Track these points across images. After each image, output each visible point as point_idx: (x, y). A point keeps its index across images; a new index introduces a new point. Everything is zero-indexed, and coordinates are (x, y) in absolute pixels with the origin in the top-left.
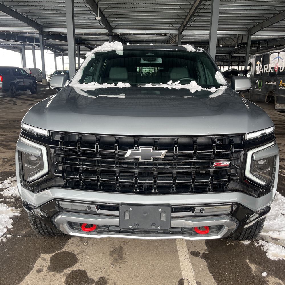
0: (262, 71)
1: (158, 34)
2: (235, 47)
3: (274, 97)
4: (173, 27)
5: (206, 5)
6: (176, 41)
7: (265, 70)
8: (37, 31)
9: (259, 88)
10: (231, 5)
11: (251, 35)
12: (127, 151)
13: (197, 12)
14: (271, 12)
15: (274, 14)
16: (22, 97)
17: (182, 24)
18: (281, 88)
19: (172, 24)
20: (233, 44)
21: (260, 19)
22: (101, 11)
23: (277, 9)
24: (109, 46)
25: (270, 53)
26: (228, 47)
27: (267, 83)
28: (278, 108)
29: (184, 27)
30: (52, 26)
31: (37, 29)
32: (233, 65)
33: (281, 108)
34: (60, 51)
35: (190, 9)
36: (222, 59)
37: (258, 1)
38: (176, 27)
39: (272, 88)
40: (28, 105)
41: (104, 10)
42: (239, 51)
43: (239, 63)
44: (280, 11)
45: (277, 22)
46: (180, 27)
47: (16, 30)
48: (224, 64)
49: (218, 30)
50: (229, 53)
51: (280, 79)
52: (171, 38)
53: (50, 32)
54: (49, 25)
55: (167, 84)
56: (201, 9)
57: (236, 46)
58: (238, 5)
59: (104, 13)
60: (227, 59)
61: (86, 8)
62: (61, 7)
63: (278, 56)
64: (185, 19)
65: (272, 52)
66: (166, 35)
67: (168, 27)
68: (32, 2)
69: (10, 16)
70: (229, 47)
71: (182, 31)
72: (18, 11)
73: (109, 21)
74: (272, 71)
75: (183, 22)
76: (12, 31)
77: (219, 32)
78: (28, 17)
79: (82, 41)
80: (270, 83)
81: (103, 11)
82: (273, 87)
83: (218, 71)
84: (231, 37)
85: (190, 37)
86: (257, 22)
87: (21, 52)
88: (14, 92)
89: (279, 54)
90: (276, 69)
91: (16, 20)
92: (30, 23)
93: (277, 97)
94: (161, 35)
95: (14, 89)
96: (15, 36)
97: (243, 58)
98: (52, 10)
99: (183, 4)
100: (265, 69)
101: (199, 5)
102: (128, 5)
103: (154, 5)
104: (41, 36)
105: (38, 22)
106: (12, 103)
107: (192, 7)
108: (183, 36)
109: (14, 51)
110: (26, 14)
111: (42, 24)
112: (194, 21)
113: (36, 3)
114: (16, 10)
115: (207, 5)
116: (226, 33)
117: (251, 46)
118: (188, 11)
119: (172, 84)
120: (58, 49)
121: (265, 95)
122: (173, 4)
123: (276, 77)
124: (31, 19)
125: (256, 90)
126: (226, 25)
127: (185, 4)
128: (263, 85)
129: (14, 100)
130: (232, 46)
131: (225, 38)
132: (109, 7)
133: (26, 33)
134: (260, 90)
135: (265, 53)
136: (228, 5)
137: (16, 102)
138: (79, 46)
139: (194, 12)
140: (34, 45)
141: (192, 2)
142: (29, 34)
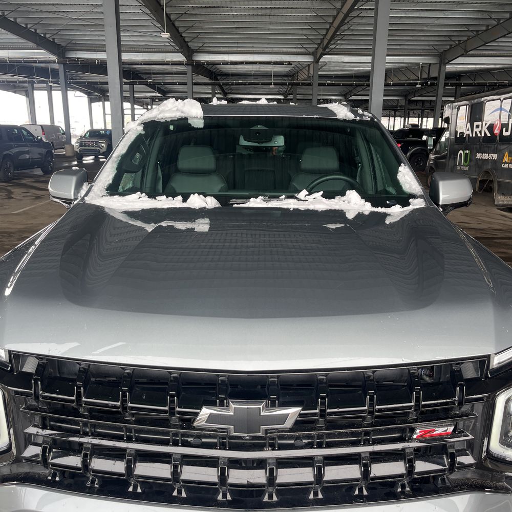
0: (469, 134)
1: (276, 63)
2: (417, 86)
3: (492, 182)
4: (304, 50)
5: (363, 9)
6: (308, 74)
7: (476, 132)
8: (53, 58)
9: (464, 165)
10: (409, 10)
11: (445, 64)
12: (198, 411)
13: (348, 22)
14: (481, 22)
15: (488, 26)
16: (23, 182)
17: (319, 44)
18: (506, 166)
19: (301, 44)
20: (413, 80)
21: (463, 34)
22: (171, 21)
23: (493, 16)
24: (175, 109)
25: (485, 100)
26: (403, 85)
27: (479, 156)
28: (501, 203)
29: (324, 49)
30: (82, 48)
31: (54, 53)
32: (411, 115)
33: (506, 203)
34: (97, 92)
35: (335, 18)
36: (392, 106)
37: (458, 2)
38: (309, 50)
39: (489, 167)
40: (34, 197)
41: (178, 18)
42: (424, 92)
43: (423, 112)
44: (499, 20)
45: (494, 41)
46: (317, 49)
47: (17, 56)
48: (395, 114)
49: (388, 55)
50: (405, 96)
51: (504, 149)
52: (301, 70)
53: (78, 58)
54: (77, 45)
55: (296, 198)
56: (355, 17)
57: (417, 84)
58: (422, 10)
59: (177, 24)
60: (400, 106)
61: (144, 16)
62: (97, 14)
63: (499, 107)
64: (325, 35)
65: (488, 98)
66: (292, 64)
67: (294, 50)
68: (44, 4)
69: (3, 30)
70: (405, 85)
71: (321, 56)
72: (18, 20)
73: (186, 39)
74: (489, 135)
75: (322, 40)
76: (8, 58)
77: (389, 59)
78: (38, 31)
79: (139, 75)
80: (486, 156)
81: (174, 21)
82: (490, 164)
83: (402, 164)
84: (409, 68)
85: (334, 66)
86: (456, 40)
87: (27, 95)
88: (10, 172)
89: (502, 102)
90: (497, 131)
91: (15, 37)
92: (42, 42)
93: (499, 183)
94: (281, 63)
95: (10, 167)
96: (14, 66)
97: (430, 104)
98: (80, 19)
99: (322, 8)
100: (475, 130)
101: (351, 9)
102: (221, 10)
103: (268, 10)
104: (62, 66)
105: (56, 41)
106: (4, 194)
107: (338, 14)
108: (323, 66)
109: (15, 92)
110: (34, 27)
111: (63, 44)
112: (341, 39)
113: (51, 7)
114: (15, 19)
115: (366, 9)
116: (400, 60)
117: (445, 83)
118: (331, 20)
119: (307, 197)
120: (96, 90)
121: (477, 179)
122: (303, 8)
123: (496, 146)
124: (42, 35)
125: (459, 168)
126: (400, 45)
127: (326, 8)
128: (471, 160)
129: (9, 188)
130: (411, 83)
131: (399, 68)
132: (185, 13)
133: (35, 62)
134: (466, 169)
135: (475, 101)
136: (404, 9)
137: (12, 193)
138: (132, 84)
139: (342, 23)
140: (50, 82)
141: (338, 5)
142: (40, 62)
